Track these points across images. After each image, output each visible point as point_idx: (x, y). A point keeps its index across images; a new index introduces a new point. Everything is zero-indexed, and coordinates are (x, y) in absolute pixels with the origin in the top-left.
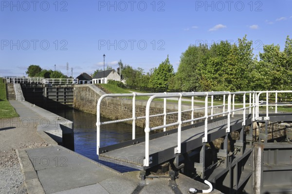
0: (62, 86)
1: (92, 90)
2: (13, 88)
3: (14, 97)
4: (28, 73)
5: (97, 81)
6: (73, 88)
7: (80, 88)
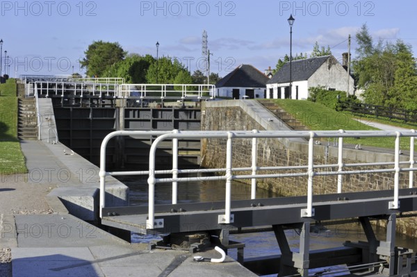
0: (167, 104)
1: (250, 118)
2: (34, 109)
3: (33, 132)
4: (85, 63)
5: (279, 89)
6: (200, 111)
7: (217, 109)
